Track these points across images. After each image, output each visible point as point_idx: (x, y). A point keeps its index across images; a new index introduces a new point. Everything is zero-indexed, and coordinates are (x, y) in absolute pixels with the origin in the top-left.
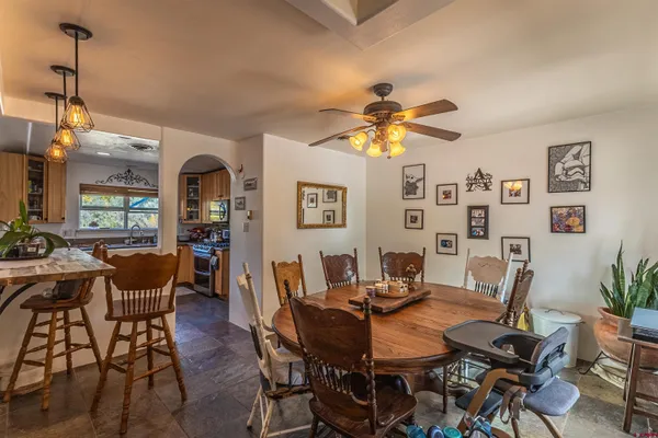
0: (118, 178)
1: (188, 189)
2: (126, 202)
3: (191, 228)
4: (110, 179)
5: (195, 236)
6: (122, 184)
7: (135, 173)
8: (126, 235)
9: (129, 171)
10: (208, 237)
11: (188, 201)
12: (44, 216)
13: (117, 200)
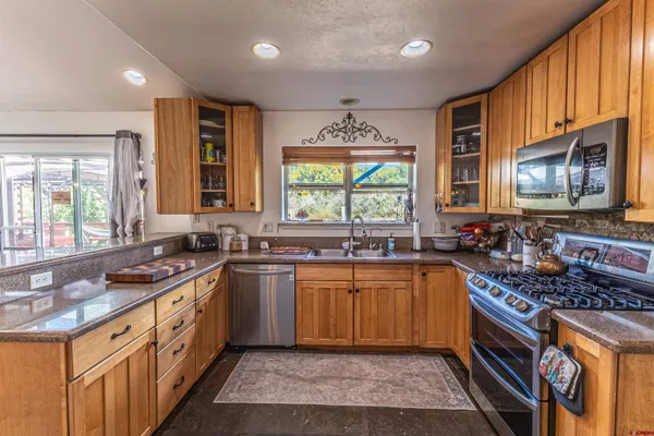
0: (333, 130)
1: (455, 135)
2: (348, 174)
3: (460, 222)
4: (321, 136)
5: (468, 241)
6: (339, 142)
7: (359, 118)
8: (346, 234)
9: (349, 116)
10: (500, 245)
11: (454, 161)
12: (229, 201)
13: (334, 172)
